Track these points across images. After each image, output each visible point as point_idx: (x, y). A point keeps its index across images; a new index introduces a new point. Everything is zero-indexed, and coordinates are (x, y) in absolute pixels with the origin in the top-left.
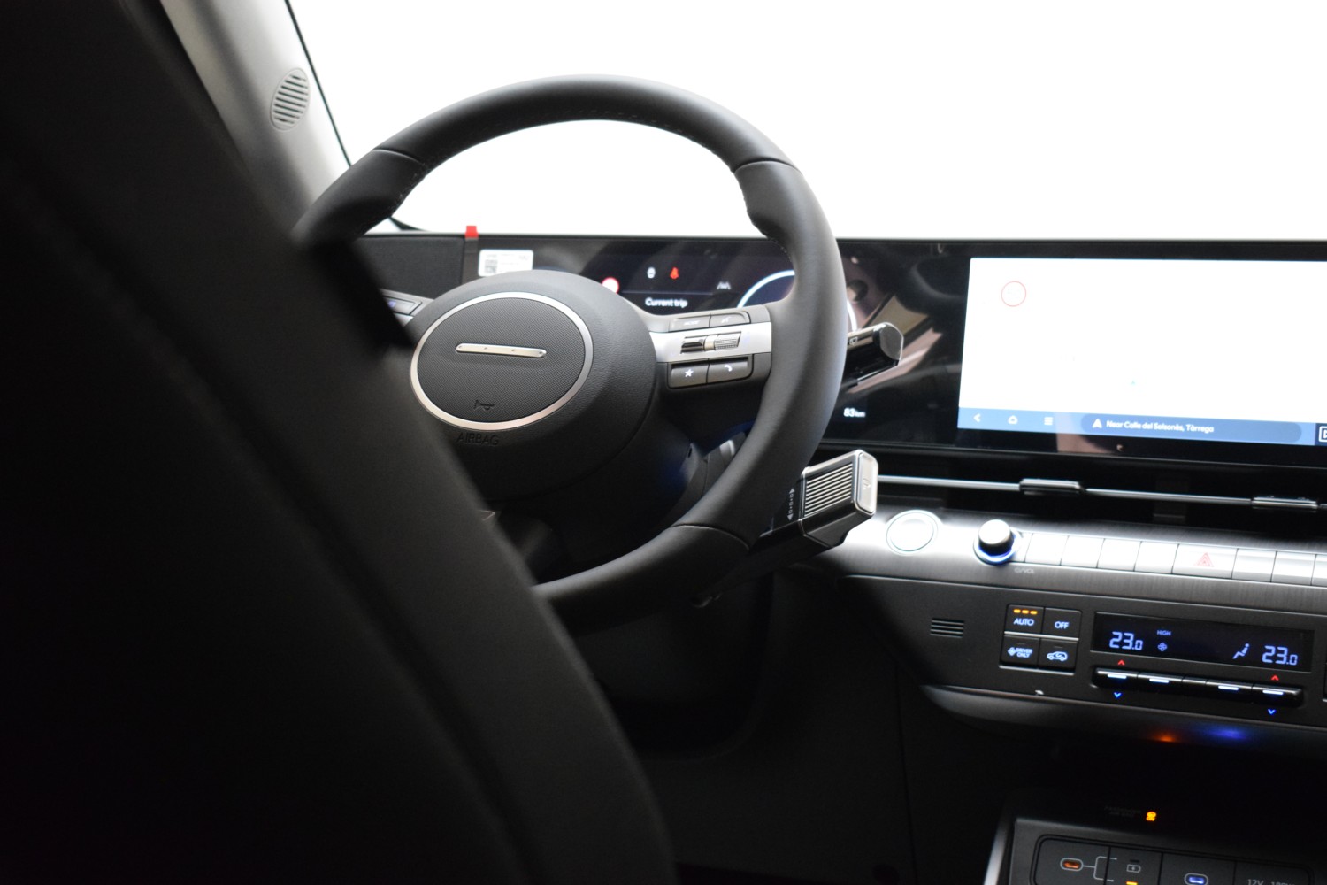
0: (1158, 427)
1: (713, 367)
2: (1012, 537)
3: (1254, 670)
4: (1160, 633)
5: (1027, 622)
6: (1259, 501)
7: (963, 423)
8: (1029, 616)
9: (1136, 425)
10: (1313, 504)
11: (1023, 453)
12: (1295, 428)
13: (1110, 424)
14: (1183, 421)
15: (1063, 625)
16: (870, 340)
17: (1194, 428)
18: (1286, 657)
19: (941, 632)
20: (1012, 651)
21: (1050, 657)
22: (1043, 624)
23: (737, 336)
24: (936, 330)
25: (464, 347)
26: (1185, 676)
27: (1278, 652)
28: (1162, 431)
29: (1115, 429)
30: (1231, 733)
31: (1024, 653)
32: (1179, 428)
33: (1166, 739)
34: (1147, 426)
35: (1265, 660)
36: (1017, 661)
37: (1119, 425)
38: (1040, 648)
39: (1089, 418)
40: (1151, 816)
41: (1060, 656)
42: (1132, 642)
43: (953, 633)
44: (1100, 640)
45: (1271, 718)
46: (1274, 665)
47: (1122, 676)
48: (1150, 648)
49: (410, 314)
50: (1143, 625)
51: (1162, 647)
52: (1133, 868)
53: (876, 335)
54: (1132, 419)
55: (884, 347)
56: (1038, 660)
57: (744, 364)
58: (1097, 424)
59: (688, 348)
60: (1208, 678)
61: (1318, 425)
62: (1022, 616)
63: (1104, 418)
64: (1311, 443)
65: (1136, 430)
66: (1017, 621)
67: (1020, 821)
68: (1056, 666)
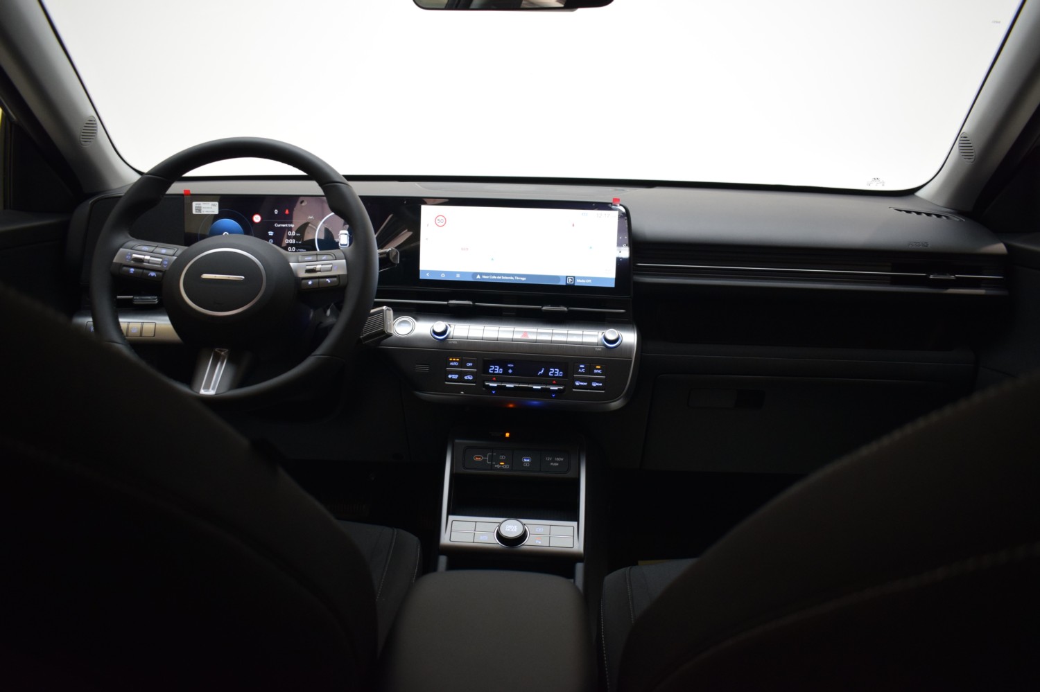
0: (503, 278)
1: (321, 280)
2: (447, 327)
3: (547, 380)
4: (509, 365)
5: (455, 364)
6: (545, 308)
7: (422, 277)
8: (456, 361)
9: (494, 277)
10: (565, 309)
11: (448, 290)
12: (557, 278)
13: (484, 277)
14: (513, 275)
15: (470, 364)
16: (385, 255)
17: (518, 278)
18: (558, 373)
19: (421, 369)
20: (450, 376)
21: (466, 378)
22: (462, 364)
23: (331, 266)
24: (409, 231)
25: (205, 276)
26: (520, 383)
27: (555, 371)
28: (505, 280)
29: (486, 279)
30: (535, 403)
31: (455, 377)
32: (512, 278)
33: (511, 406)
34: (499, 278)
35: (550, 375)
36: (452, 380)
37: (487, 277)
38: (462, 374)
39: (475, 274)
40: (507, 435)
41: (470, 377)
42: (498, 370)
43: (425, 369)
44: (486, 370)
45: (554, 398)
46: (554, 377)
47: (495, 385)
48: (505, 372)
49: (173, 256)
50: (502, 363)
51: (510, 371)
52: (502, 457)
53: (388, 254)
54: (493, 274)
55: (391, 258)
56: (461, 379)
57: (335, 279)
58: (478, 277)
59: (308, 271)
60: (529, 384)
61: (567, 277)
62: (453, 361)
63: (481, 274)
64: (565, 284)
65: (494, 279)
66: (451, 364)
67: (457, 441)
68: (468, 381)
